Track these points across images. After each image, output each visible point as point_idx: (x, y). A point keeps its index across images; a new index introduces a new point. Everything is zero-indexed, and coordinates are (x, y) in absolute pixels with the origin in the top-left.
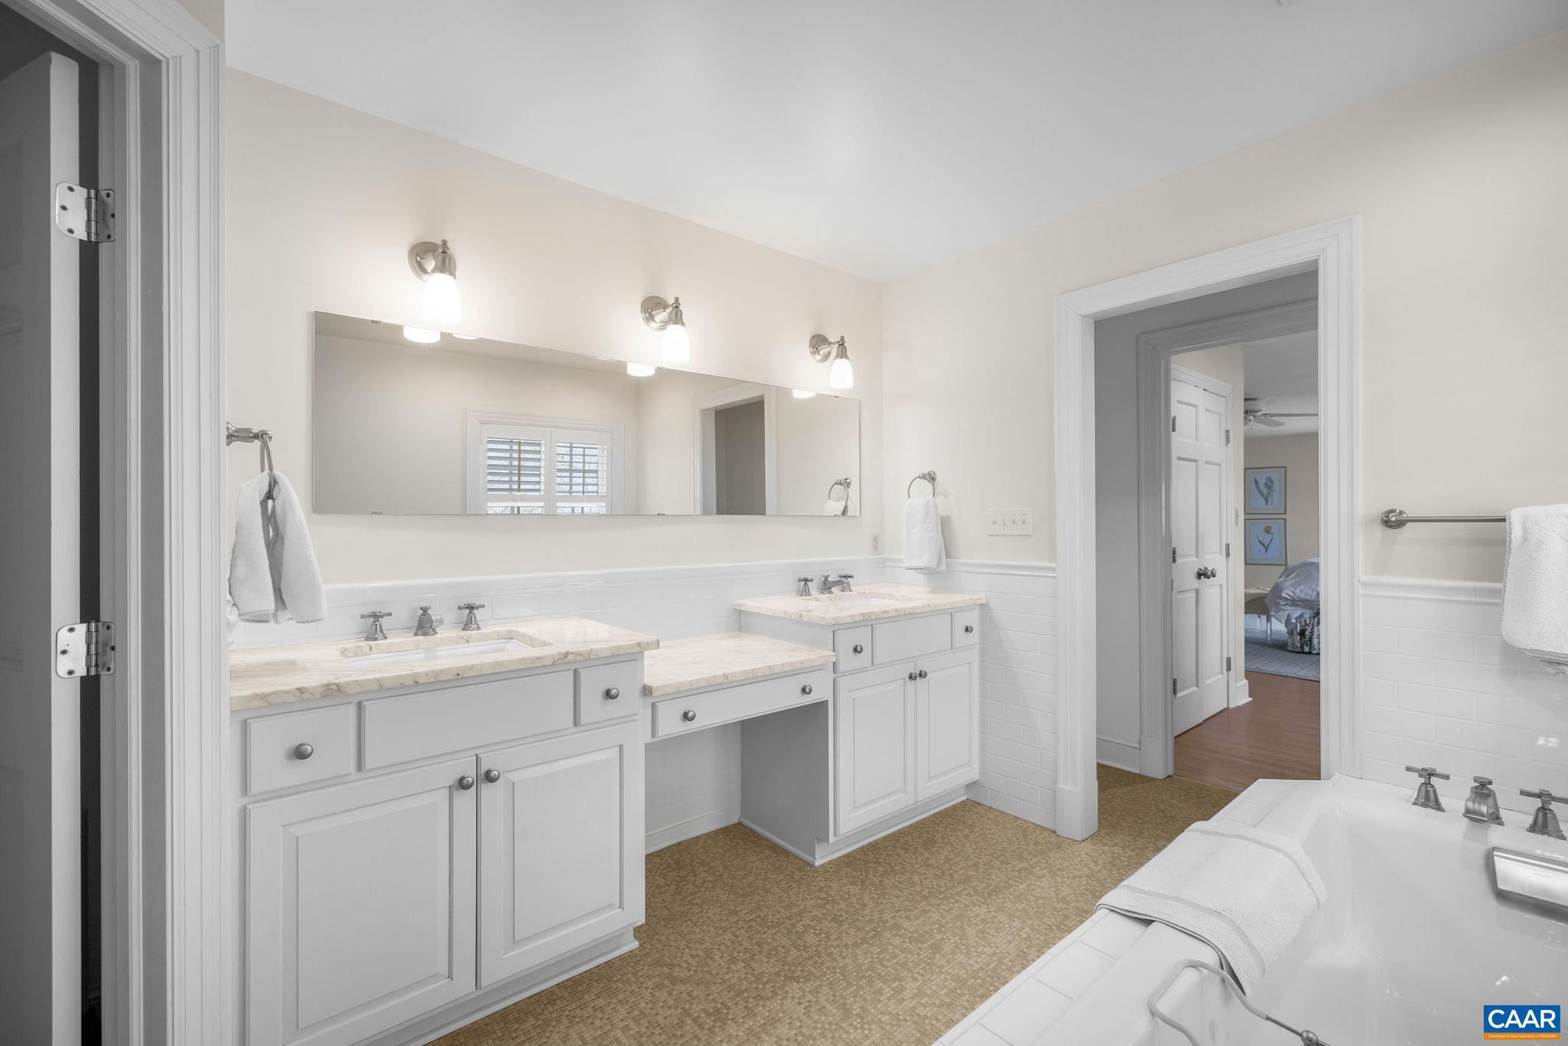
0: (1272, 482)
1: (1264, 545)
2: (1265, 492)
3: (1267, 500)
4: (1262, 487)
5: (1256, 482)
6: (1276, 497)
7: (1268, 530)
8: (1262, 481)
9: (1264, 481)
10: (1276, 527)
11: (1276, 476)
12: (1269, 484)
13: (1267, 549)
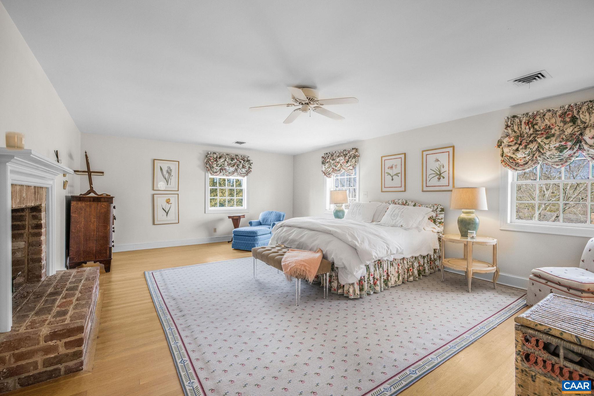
0: (171, 170)
1: (165, 211)
2: (167, 176)
3: (167, 182)
4: (165, 173)
5: (161, 169)
6: (173, 180)
7: (168, 202)
8: (165, 170)
9: (166, 169)
10: (173, 199)
11: (174, 166)
12: (169, 172)
13: (167, 213)
